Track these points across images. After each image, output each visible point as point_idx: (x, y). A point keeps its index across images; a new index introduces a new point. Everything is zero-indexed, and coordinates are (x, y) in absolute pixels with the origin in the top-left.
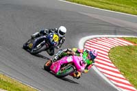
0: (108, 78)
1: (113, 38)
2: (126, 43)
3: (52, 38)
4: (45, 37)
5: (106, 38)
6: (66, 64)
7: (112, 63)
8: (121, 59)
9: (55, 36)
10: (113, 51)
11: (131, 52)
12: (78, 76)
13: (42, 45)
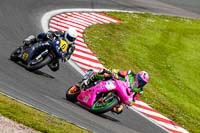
0: (82, 69)
1: (88, 12)
2: (108, 20)
3: (59, 45)
4: (47, 43)
5: (80, 13)
6: (105, 93)
7: (88, 48)
8: (101, 42)
9: (63, 42)
10: (89, 31)
11: (114, 32)
12: (120, 109)
13: (44, 57)
